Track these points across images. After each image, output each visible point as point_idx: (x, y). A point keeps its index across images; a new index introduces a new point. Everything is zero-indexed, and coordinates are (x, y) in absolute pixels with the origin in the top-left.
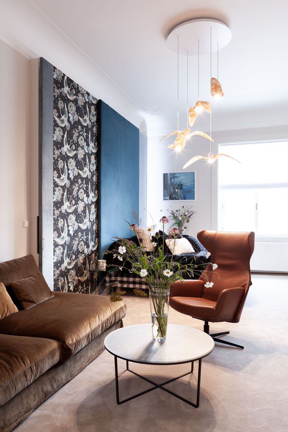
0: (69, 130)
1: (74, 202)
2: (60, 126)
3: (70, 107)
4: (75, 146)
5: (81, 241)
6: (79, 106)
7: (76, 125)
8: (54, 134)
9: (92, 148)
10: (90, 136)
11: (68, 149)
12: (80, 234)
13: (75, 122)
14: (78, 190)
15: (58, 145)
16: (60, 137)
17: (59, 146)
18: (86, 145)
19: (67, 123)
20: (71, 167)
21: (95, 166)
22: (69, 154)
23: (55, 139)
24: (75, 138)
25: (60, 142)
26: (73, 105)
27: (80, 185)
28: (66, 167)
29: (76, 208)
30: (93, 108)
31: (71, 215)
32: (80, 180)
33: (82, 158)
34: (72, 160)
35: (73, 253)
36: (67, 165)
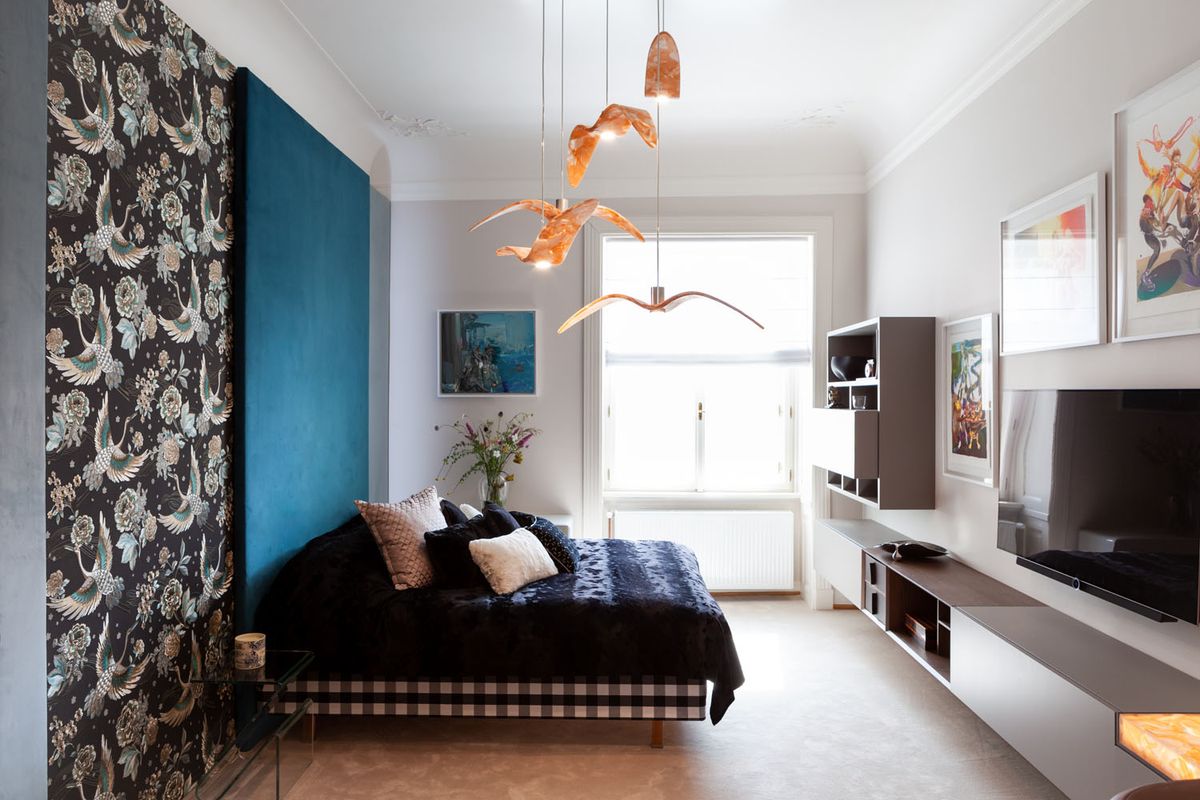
0: (118, 167)
1: (139, 440)
2: (78, 148)
3: (126, 79)
4: (146, 228)
5: (171, 576)
6: (162, 82)
7: (150, 151)
8: (50, 182)
9: (213, 234)
10: (204, 191)
11: (114, 239)
12: (165, 553)
13: (147, 141)
14: (158, 394)
15: (71, 224)
16: (80, 195)
17: (73, 228)
18: (189, 223)
19: (112, 138)
20: (127, 309)
21: (223, 298)
22: (117, 260)
23: (53, 201)
24: (144, 196)
25: (80, 211)
26: (136, 72)
27: (167, 372)
28: (105, 310)
29: (147, 461)
30: (217, 95)
31: (129, 490)
32: (164, 355)
33: (173, 273)
34: (134, 283)
35: (139, 634)
36: (111, 303)
